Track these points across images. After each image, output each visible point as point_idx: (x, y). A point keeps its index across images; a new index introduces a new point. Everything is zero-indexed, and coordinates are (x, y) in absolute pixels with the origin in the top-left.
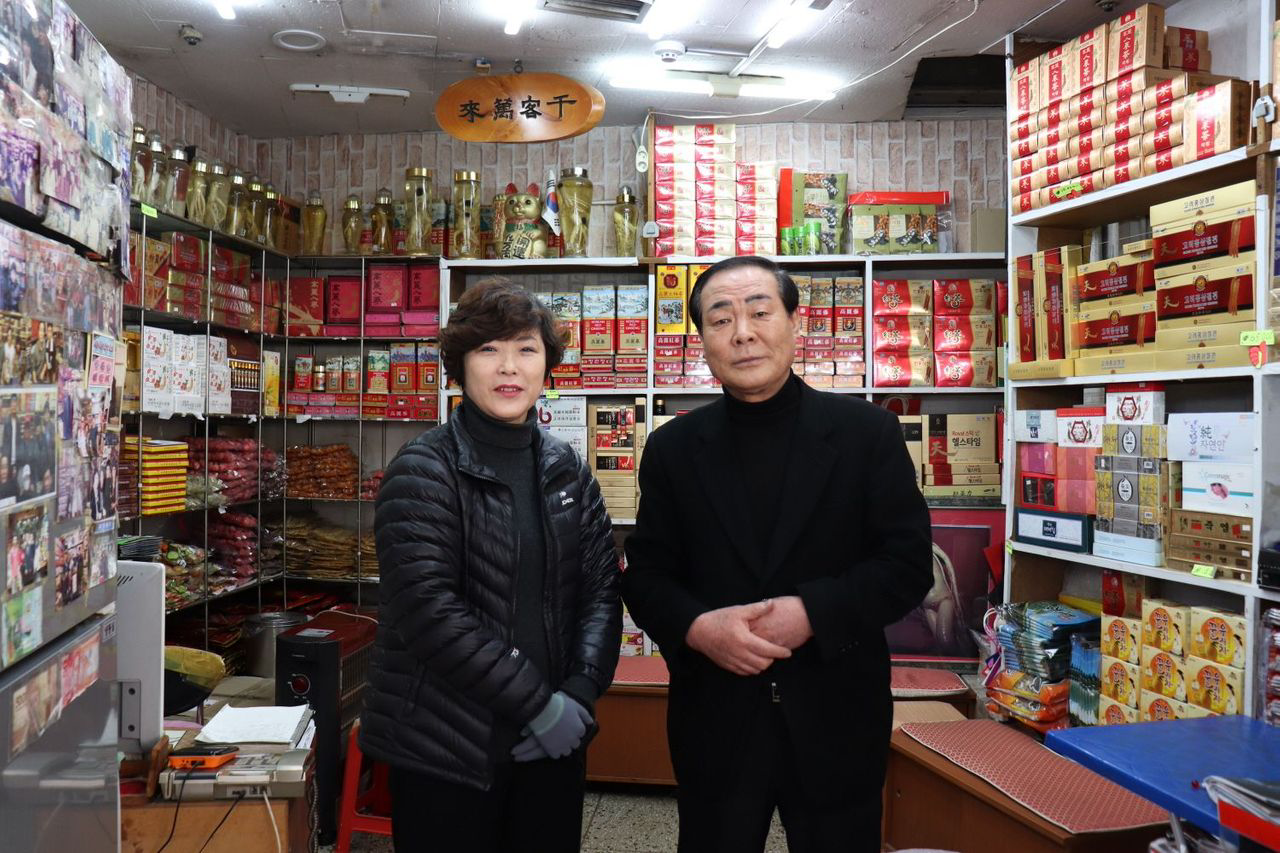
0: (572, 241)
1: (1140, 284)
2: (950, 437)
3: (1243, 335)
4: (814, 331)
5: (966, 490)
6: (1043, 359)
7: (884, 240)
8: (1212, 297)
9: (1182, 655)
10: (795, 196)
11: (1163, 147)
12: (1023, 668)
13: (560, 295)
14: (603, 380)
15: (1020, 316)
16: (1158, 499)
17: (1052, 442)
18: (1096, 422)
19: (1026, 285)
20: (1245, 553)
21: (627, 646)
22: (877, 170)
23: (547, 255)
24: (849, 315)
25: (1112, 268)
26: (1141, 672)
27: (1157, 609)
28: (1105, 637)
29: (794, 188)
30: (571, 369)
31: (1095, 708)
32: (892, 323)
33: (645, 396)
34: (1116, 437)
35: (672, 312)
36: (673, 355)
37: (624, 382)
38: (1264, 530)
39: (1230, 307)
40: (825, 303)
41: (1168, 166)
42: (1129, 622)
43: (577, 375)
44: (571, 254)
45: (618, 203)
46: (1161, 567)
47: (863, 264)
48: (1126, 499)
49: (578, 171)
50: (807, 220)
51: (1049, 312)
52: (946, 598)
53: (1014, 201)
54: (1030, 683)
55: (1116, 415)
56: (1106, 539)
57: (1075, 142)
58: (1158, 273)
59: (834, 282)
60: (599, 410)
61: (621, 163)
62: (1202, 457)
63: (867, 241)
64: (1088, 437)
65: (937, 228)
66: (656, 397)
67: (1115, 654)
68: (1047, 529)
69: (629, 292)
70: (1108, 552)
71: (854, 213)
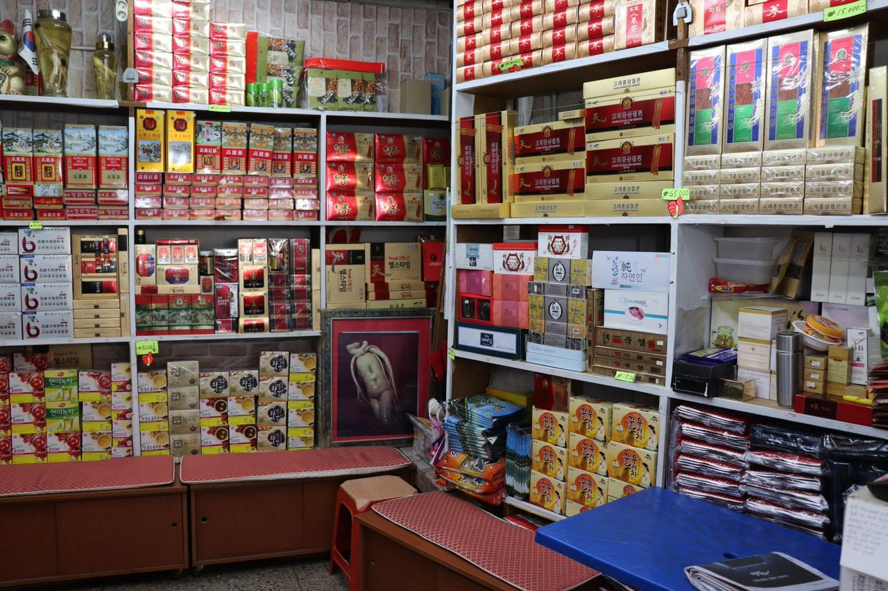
0: (52, 81)
1: (571, 144)
2: (387, 261)
3: (663, 191)
4: (275, 172)
5: (400, 303)
6: (482, 203)
7: (333, 99)
8: (637, 160)
9: (605, 441)
10: (260, 57)
11: (596, 35)
12: (466, 451)
13: (41, 131)
14: (86, 212)
15: (462, 167)
16: (584, 318)
17: (489, 270)
18: (528, 255)
19: (468, 141)
20: (659, 363)
21: (118, 449)
22: (327, 41)
23: (25, 93)
24: (305, 160)
25: (546, 131)
26: (568, 453)
27: (583, 405)
28: (536, 426)
29: (259, 50)
30: (54, 201)
31: (527, 481)
32: (342, 167)
33: (127, 227)
34: (547, 268)
35: (151, 152)
36: (152, 191)
37: (106, 214)
38: (677, 345)
39: (652, 167)
40: (285, 149)
41: (600, 51)
42: (558, 415)
43: (60, 207)
44: (51, 93)
45: (97, 49)
46: (585, 372)
47: (319, 117)
48: (556, 318)
49: (56, 14)
50: (269, 79)
51: (489, 165)
52: (386, 389)
53: (458, 71)
54: (474, 463)
55: (547, 249)
56: (537, 349)
57: (517, 26)
58: (588, 137)
59: (293, 131)
60: (83, 239)
61: (99, 12)
62: (622, 286)
63: (320, 99)
64: (521, 267)
65: (377, 92)
66: (137, 228)
67: (545, 438)
68: (484, 340)
69: (109, 132)
70: (540, 360)
71: (309, 74)
